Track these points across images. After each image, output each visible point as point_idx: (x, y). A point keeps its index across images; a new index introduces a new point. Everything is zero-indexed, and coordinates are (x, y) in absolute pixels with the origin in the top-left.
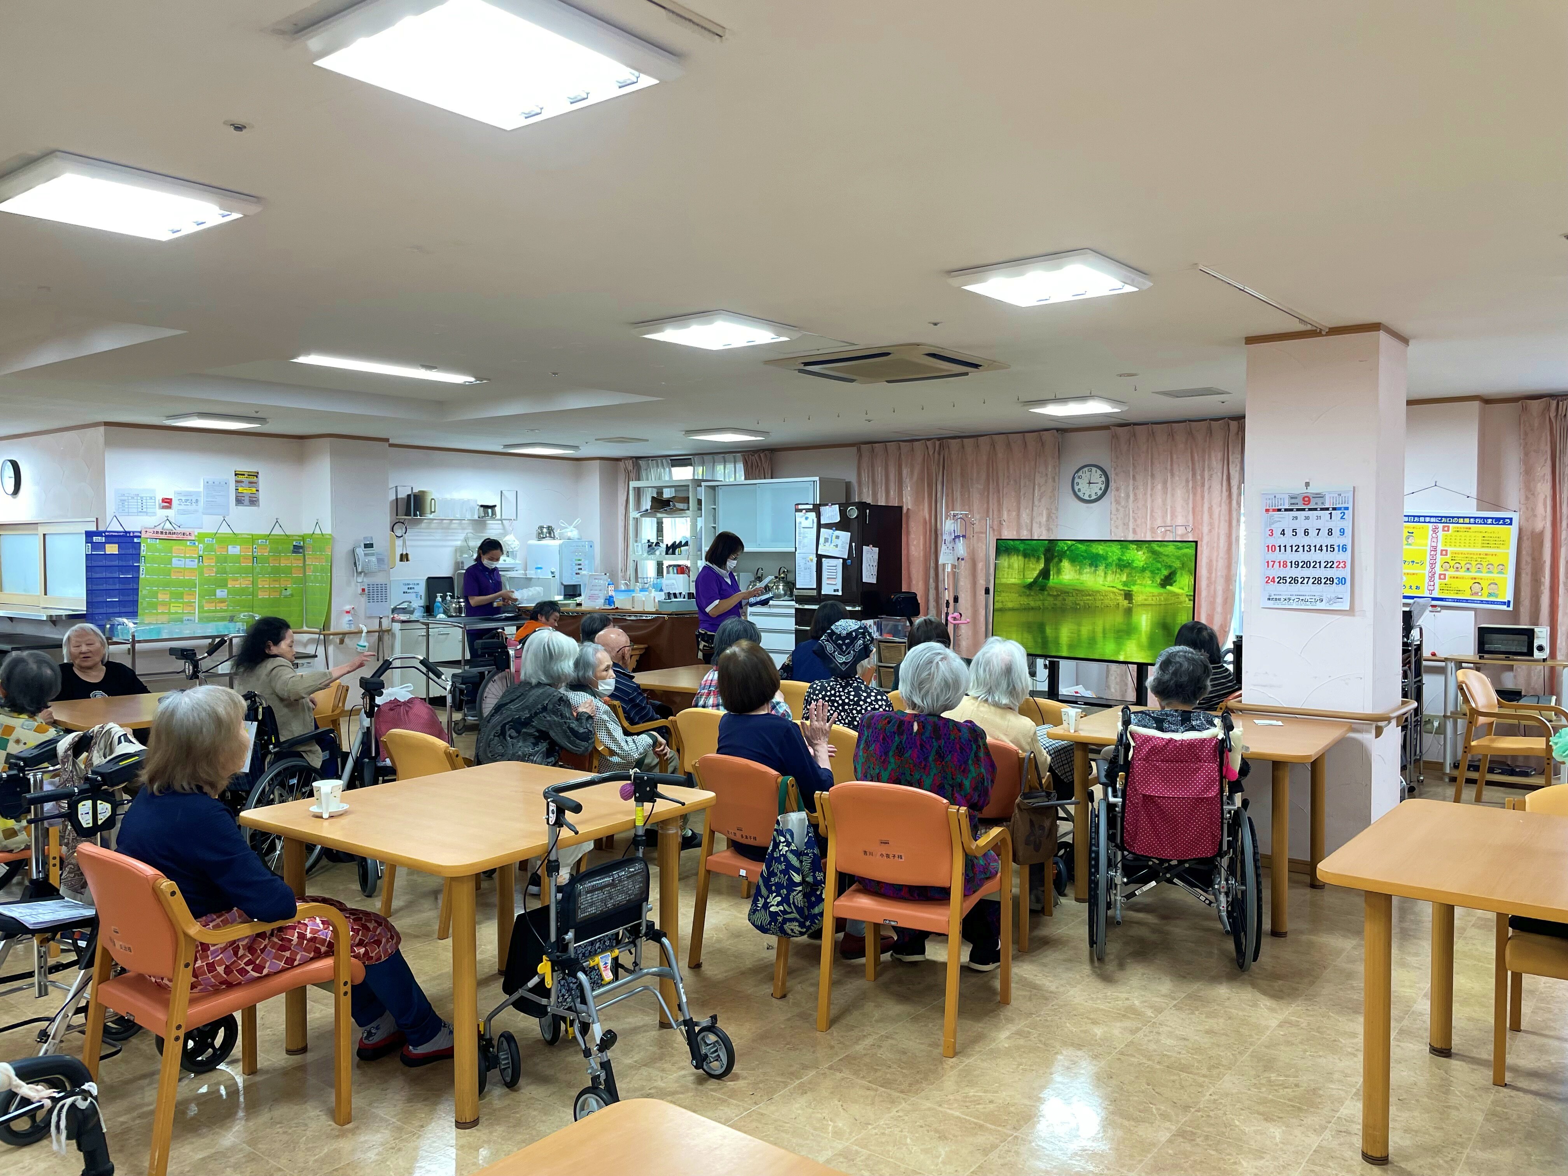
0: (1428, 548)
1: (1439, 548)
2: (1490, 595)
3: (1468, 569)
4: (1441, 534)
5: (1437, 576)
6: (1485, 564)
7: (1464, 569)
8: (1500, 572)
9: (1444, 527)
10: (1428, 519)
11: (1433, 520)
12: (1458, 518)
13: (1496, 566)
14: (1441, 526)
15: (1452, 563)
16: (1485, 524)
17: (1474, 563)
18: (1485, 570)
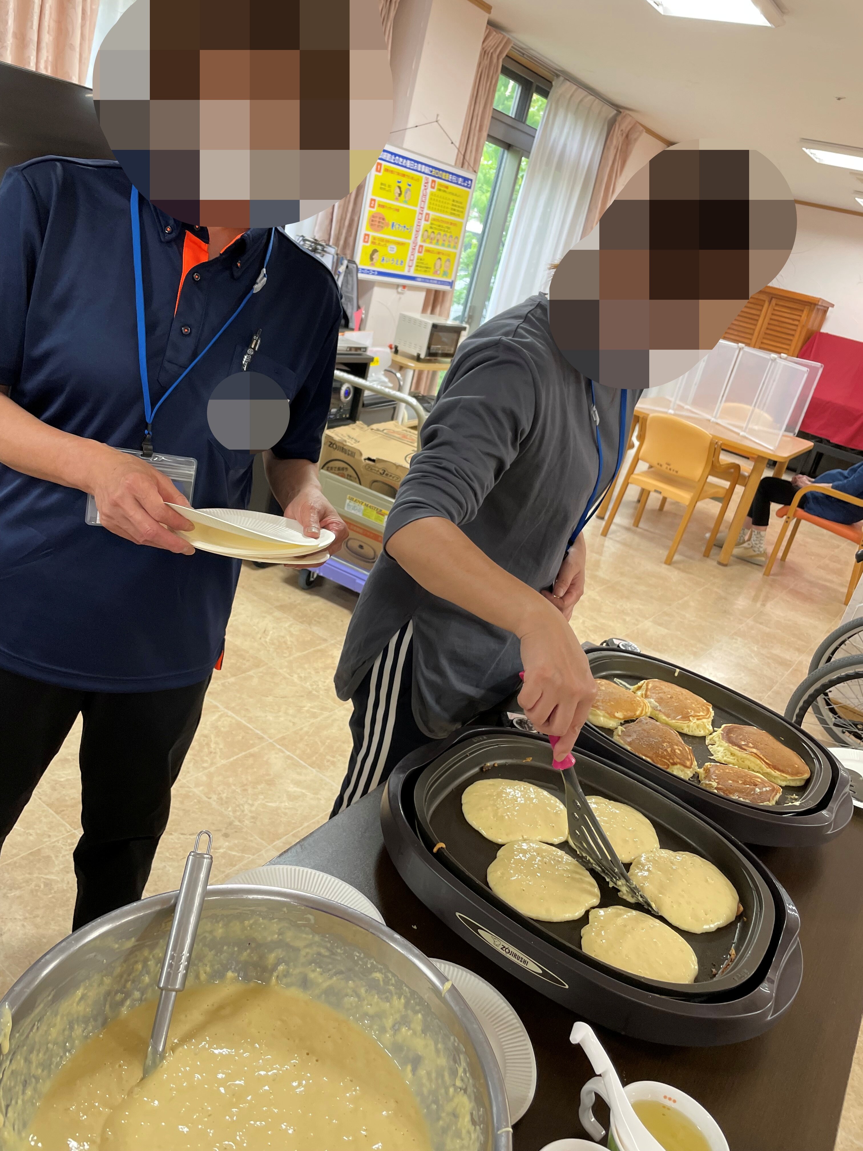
0: (418, 209)
1: (425, 211)
2: (445, 274)
3: (438, 240)
4: (429, 190)
5: (417, 247)
6: (448, 235)
7: (435, 241)
8: (455, 247)
9: (433, 181)
10: (424, 168)
11: (427, 170)
12: (443, 171)
13: (454, 237)
14: (431, 178)
15: (430, 231)
16: (457, 184)
17: (442, 233)
18: (447, 243)
